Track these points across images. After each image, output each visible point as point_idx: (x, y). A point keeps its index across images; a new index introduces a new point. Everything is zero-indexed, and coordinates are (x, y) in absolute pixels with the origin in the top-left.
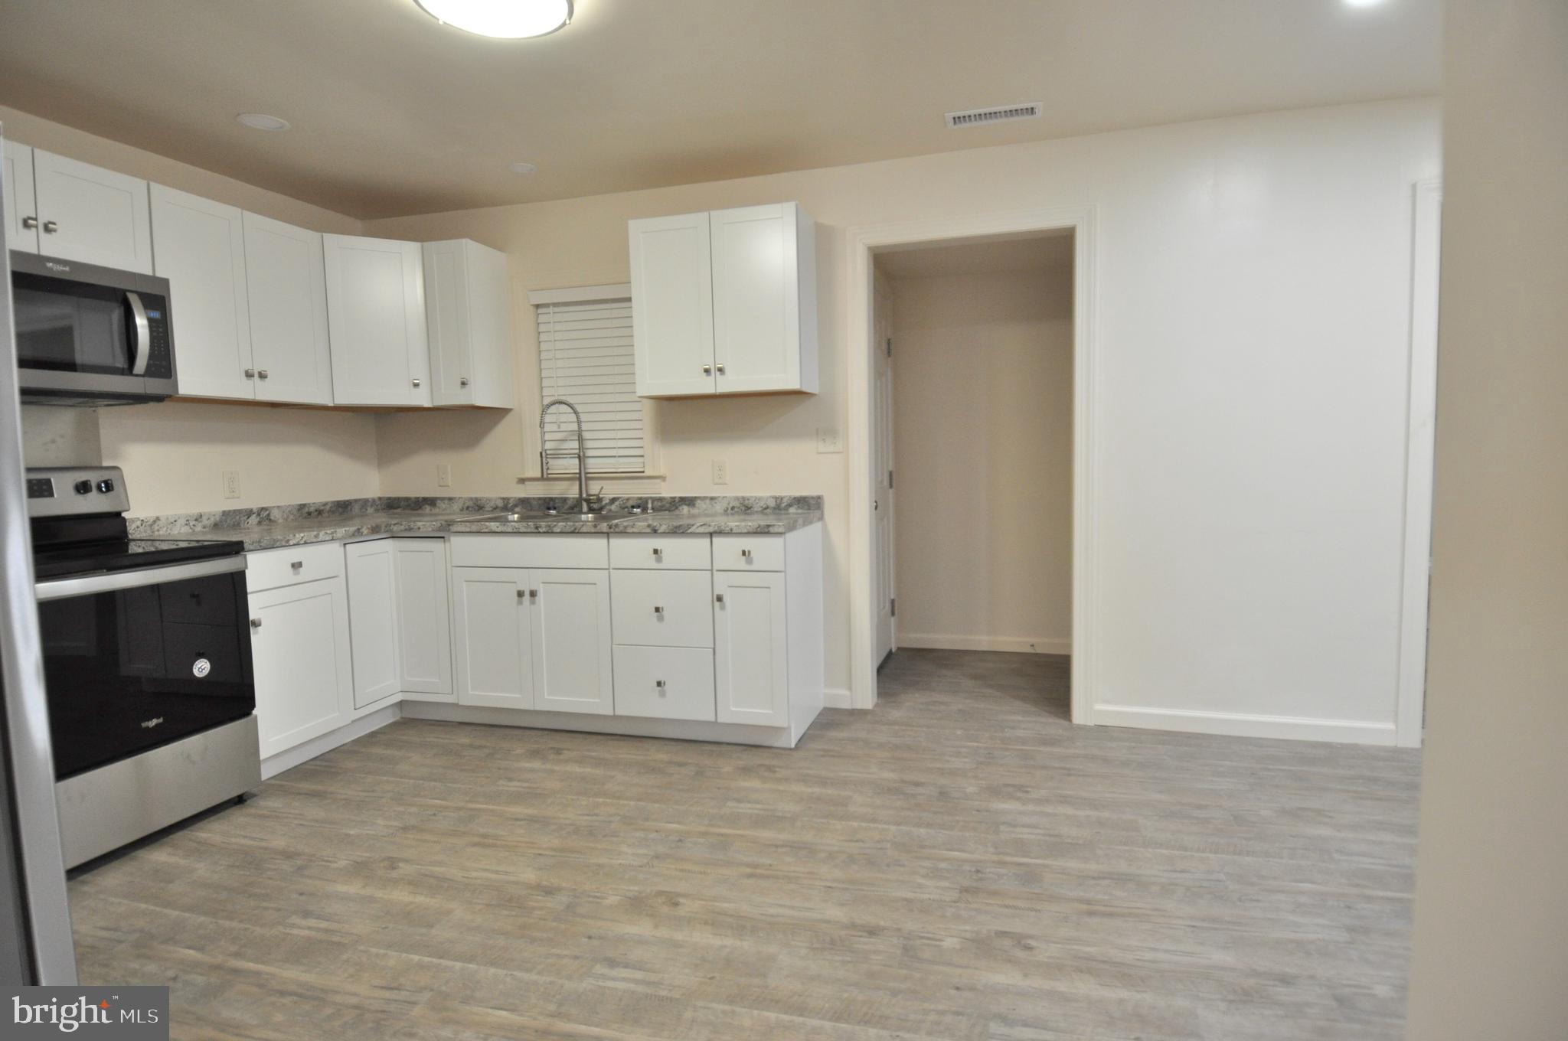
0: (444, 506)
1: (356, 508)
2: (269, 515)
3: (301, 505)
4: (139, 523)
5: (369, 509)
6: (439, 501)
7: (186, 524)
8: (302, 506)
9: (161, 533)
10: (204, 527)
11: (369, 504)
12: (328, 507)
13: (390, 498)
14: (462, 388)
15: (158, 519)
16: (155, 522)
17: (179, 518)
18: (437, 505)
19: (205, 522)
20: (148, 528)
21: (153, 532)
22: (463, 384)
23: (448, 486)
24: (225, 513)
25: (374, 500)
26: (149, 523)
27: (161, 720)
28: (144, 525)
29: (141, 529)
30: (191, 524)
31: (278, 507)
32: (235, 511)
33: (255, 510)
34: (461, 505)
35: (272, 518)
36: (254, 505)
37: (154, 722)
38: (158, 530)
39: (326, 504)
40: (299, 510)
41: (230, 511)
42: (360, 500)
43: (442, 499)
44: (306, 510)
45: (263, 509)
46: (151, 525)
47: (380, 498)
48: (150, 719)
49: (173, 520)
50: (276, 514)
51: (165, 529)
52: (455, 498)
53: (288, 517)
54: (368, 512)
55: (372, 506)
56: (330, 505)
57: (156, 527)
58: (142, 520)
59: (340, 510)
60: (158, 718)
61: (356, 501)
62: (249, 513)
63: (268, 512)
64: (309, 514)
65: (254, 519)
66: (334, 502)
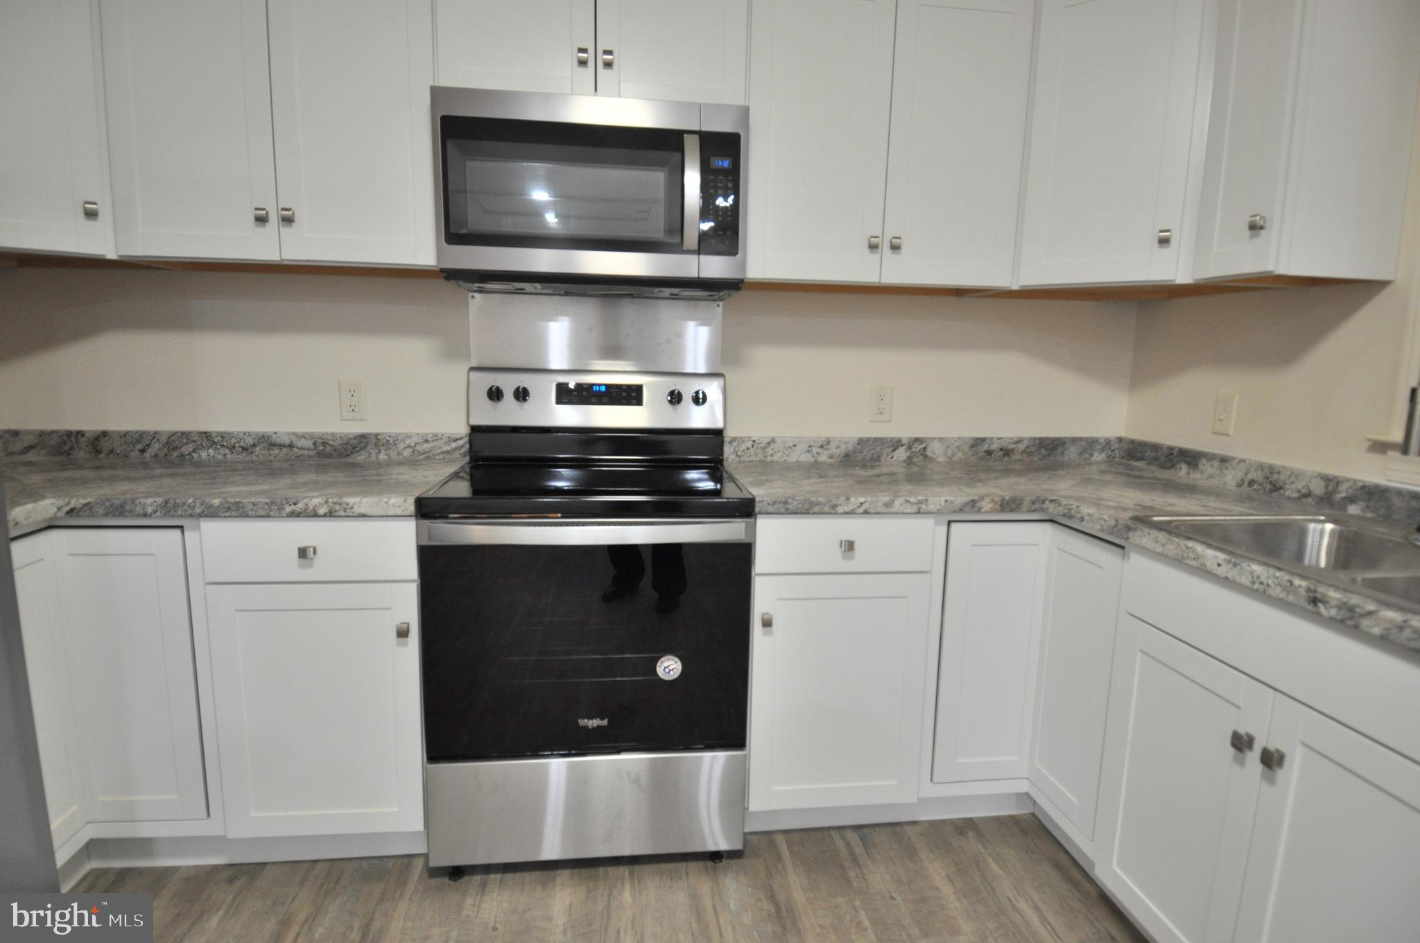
0: (1210, 471)
1: (1072, 453)
2: (925, 449)
3: (977, 439)
4: (749, 444)
5: (1096, 454)
6: (1204, 461)
7: (808, 451)
8: (979, 441)
9: (775, 458)
10: (831, 457)
11: (1099, 447)
12: (1022, 447)
13: (1132, 442)
14: (1252, 237)
15: (773, 441)
16: (769, 444)
17: (800, 442)
18: (1201, 467)
19: (833, 449)
20: (759, 451)
21: (765, 456)
22: (1254, 228)
23: (1229, 435)
24: (862, 442)
25: (1108, 442)
26: (761, 445)
27: (605, 722)
28: (755, 447)
29: (752, 451)
30: (815, 451)
31: (941, 439)
32: (876, 440)
33: (905, 441)
34: (1240, 475)
35: (929, 453)
36: (905, 434)
37: (594, 723)
38: (772, 455)
39: (1019, 441)
40: (973, 446)
41: (868, 439)
42: (1081, 439)
43: (1211, 457)
44: (986, 447)
45: (917, 440)
46: (764, 448)
47: (1120, 440)
48: (591, 717)
49: (791, 445)
50: (935, 450)
51: (780, 454)
52: (1234, 459)
53: (954, 455)
54: (1094, 458)
55: (1102, 450)
56: (1026, 443)
57: (769, 451)
58: (754, 441)
59: (1043, 451)
60: (602, 719)
61: (1074, 440)
62: (896, 444)
63: (923, 446)
64: (989, 453)
65: (901, 454)
66: (1034, 439)
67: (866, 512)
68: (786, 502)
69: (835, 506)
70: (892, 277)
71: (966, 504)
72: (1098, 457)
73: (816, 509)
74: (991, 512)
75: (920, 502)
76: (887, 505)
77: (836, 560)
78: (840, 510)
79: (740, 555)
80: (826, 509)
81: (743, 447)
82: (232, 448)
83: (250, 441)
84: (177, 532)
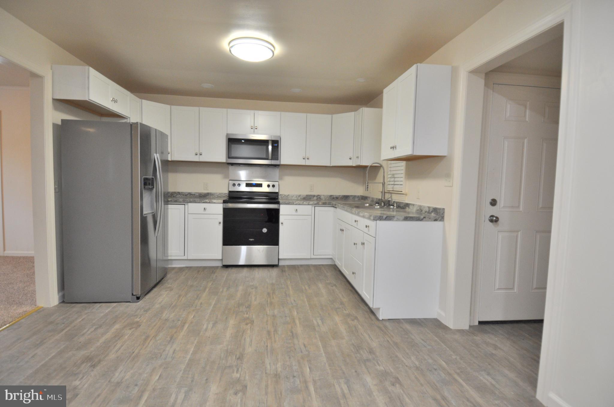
1: (351, 198)
2: (320, 197)
3: (331, 195)
4: (284, 195)
6: (368, 198)
7: (296, 197)
8: (331, 196)
10: (301, 198)
11: (356, 197)
12: (340, 197)
15: (289, 195)
17: (294, 195)
19: (301, 197)
20: (286, 197)
22: (358, 158)
24: (307, 196)
25: (358, 196)
27: (253, 240)
29: (285, 197)
30: (297, 197)
31: (323, 195)
32: (310, 195)
33: (316, 195)
35: (321, 198)
36: (316, 194)
37: (252, 240)
39: (340, 196)
40: (330, 197)
41: (308, 195)
42: (352, 196)
44: (333, 197)
45: (318, 195)
46: (287, 196)
47: (361, 196)
48: (251, 239)
49: (292, 196)
50: (322, 197)
51: (290, 198)
53: (326, 198)
55: (357, 198)
56: (341, 196)
57: (288, 197)
59: (345, 198)
60: (253, 239)
61: (351, 196)
62: (314, 196)
64: (333, 198)
65: (315, 198)
66: (343, 195)
67: (299, 204)
68: (285, 202)
69: (294, 203)
70: (307, 164)
71: (316, 203)
72: (356, 199)
73: (291, 203)
74: (321, 205)
75: (308, 203)
76: (303, 203)
77: (294, 213)
78: (295, 204)
79: (277, 211)
80: (292, 203)
81: (283, 196)
82: (183, 195)
83: (187, 194)
84: (184, 205)
